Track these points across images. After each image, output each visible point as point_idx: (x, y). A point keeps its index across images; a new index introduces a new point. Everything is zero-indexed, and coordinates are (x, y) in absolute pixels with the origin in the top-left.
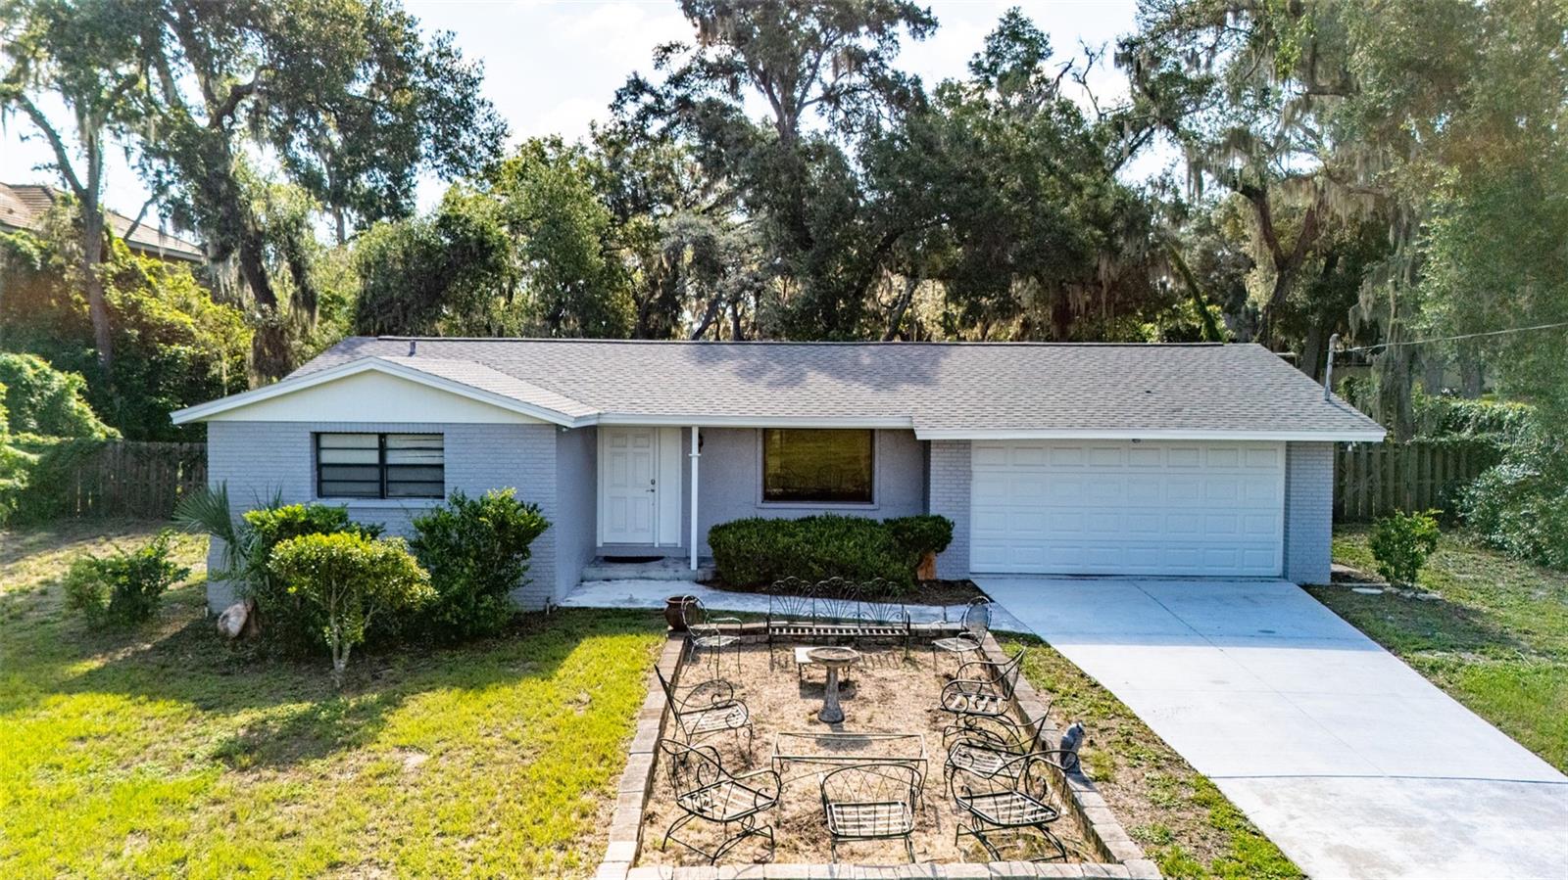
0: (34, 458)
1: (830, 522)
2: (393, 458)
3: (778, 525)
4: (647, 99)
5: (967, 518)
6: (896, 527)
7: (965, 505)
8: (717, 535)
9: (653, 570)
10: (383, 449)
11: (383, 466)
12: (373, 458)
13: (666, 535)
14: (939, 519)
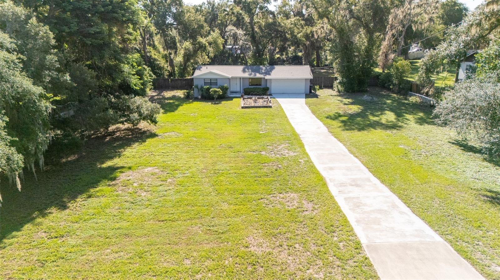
0: (152, 80)
1: (256, 88)
2: (212, 81)
3: (251, 88)
4: (226, 13)
5: (271, 87)
6: (263, 88)
7: (271, 86)
8: (244, 89)
9: (237, 93)
10: (211, 81)
11: (211, 82)
12: (210, 81)
13: (238, 90)
14: (268, 87)
